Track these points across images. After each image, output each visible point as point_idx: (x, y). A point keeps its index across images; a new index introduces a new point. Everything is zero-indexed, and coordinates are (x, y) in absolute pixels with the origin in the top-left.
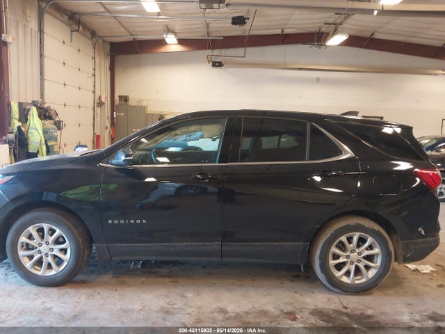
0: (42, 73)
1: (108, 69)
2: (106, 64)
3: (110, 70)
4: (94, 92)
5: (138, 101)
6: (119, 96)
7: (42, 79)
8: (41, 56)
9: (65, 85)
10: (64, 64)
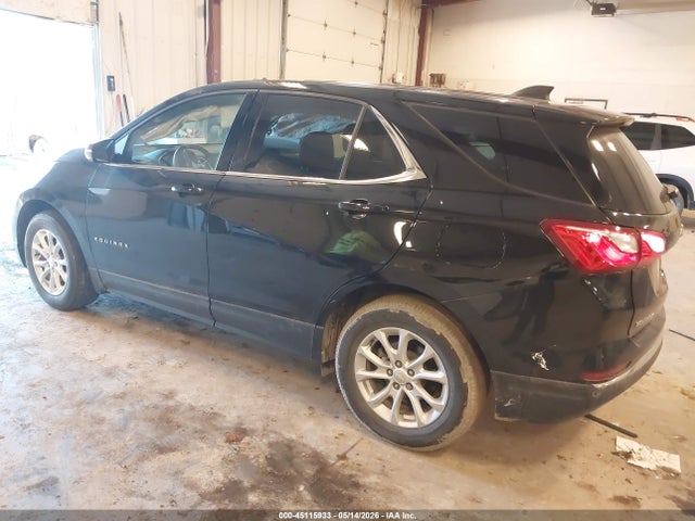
0: (283, 39)
1: (417, 31)
2: (412, 22)
3: (419, 32)
4: (381, 69)
5: (458, 83)
6: (432, 76)
7: (284, 50)
8: (285, 15)
9: (324, 57)
10: (326, 25)
